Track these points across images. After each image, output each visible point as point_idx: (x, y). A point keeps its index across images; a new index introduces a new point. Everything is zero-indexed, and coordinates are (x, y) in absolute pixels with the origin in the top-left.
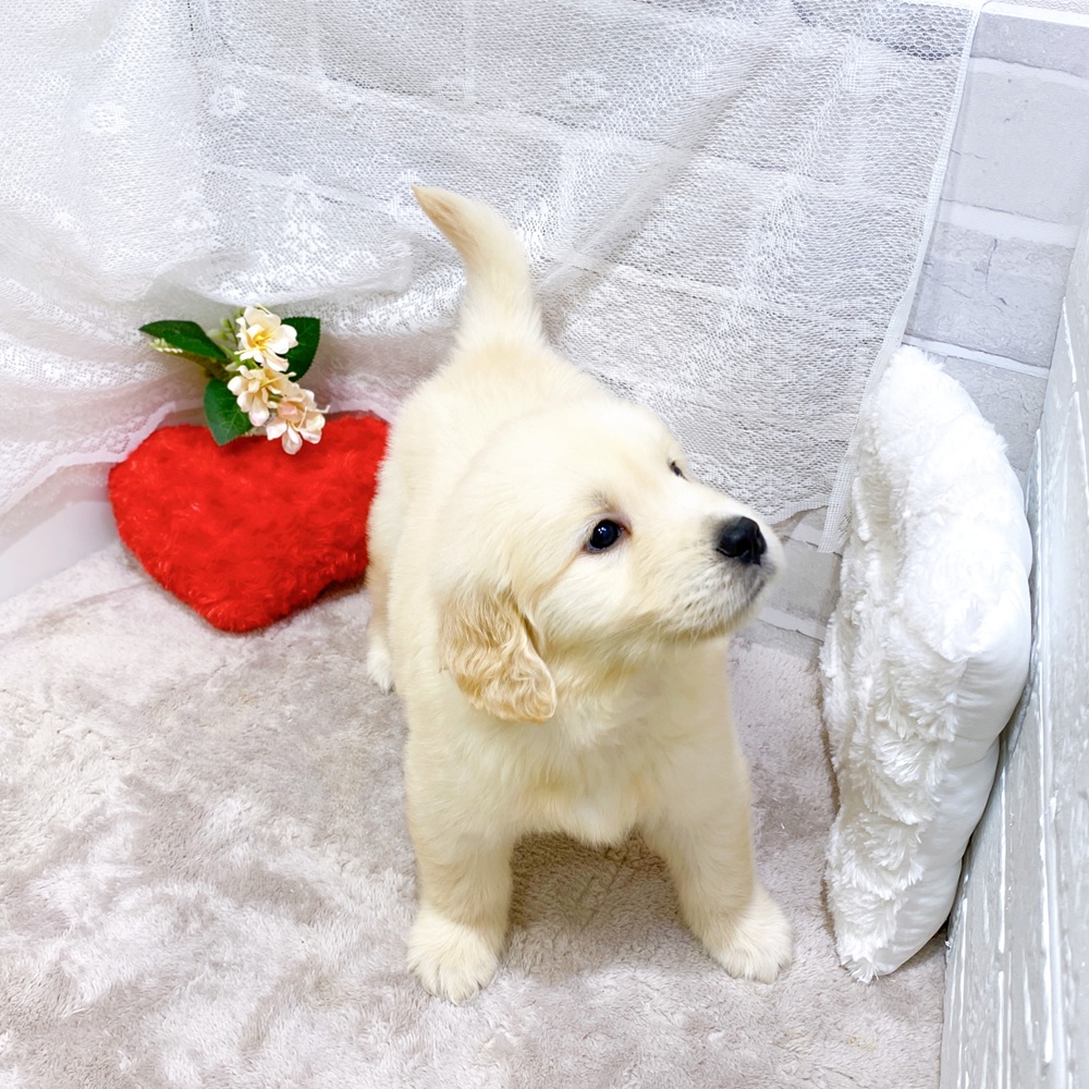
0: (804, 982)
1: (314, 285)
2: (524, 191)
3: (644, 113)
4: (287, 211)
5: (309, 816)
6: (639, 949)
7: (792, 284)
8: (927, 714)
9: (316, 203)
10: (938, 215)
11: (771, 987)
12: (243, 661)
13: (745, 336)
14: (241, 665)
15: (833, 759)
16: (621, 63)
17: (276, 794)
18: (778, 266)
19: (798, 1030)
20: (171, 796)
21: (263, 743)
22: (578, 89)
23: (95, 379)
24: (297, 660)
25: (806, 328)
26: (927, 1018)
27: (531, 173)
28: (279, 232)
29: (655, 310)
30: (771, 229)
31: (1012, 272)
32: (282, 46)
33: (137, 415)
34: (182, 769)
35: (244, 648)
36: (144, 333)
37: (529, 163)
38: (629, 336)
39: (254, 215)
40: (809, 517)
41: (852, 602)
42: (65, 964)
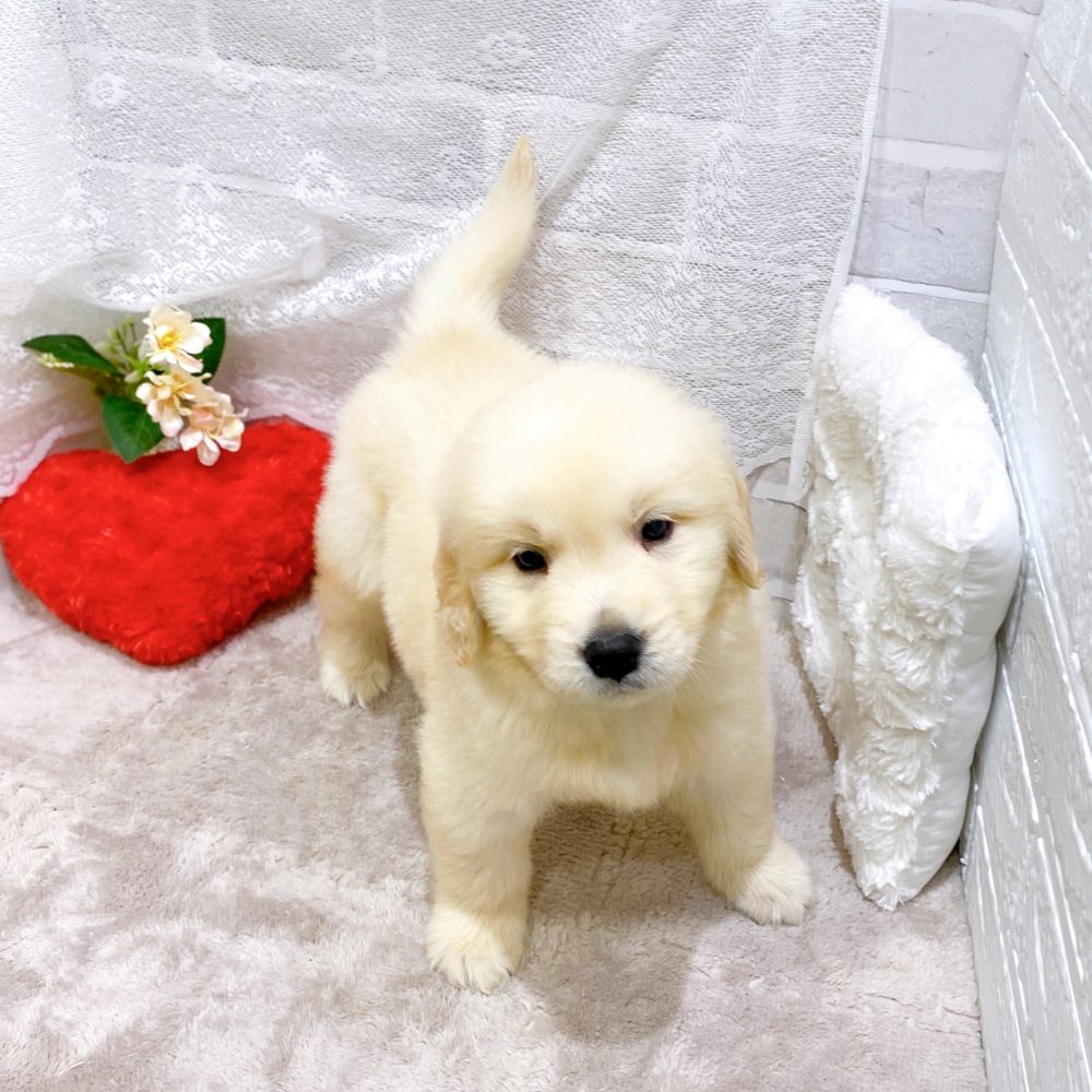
0: (832, 919)
1: (216, 280)
2: (446, 162)
4: (179, 204)
5: (288, 838)
6: (664, 913)
7: (734, 234)
9: (215, 196)
10: (871, 152)
11: (800, 928)
12: (180, 694)
13: (693, 291)
14: (179, 698)
15: (822, 706)
16: (543, 22)
17: (248, 821)
18: (720, 216)
19: (835, 964)
20: (131, 838)
21: (221, 772)
22: (499, 51)
24: (241, 686)
25: (753, 277)
26: (955, 934)
27: (452, 141)
28: (172, 228)
29: (596, 275)
30: (710, 180)
31: (946, 202)
32: (166, 26)
33: (23, 442)
34: (136, 809)
35: (177, 681)
36: (28, 349)
37: (450, 132)
39: (142, 211)
40: (767, 473)
41: (824, 545)
42: (48, 1023)
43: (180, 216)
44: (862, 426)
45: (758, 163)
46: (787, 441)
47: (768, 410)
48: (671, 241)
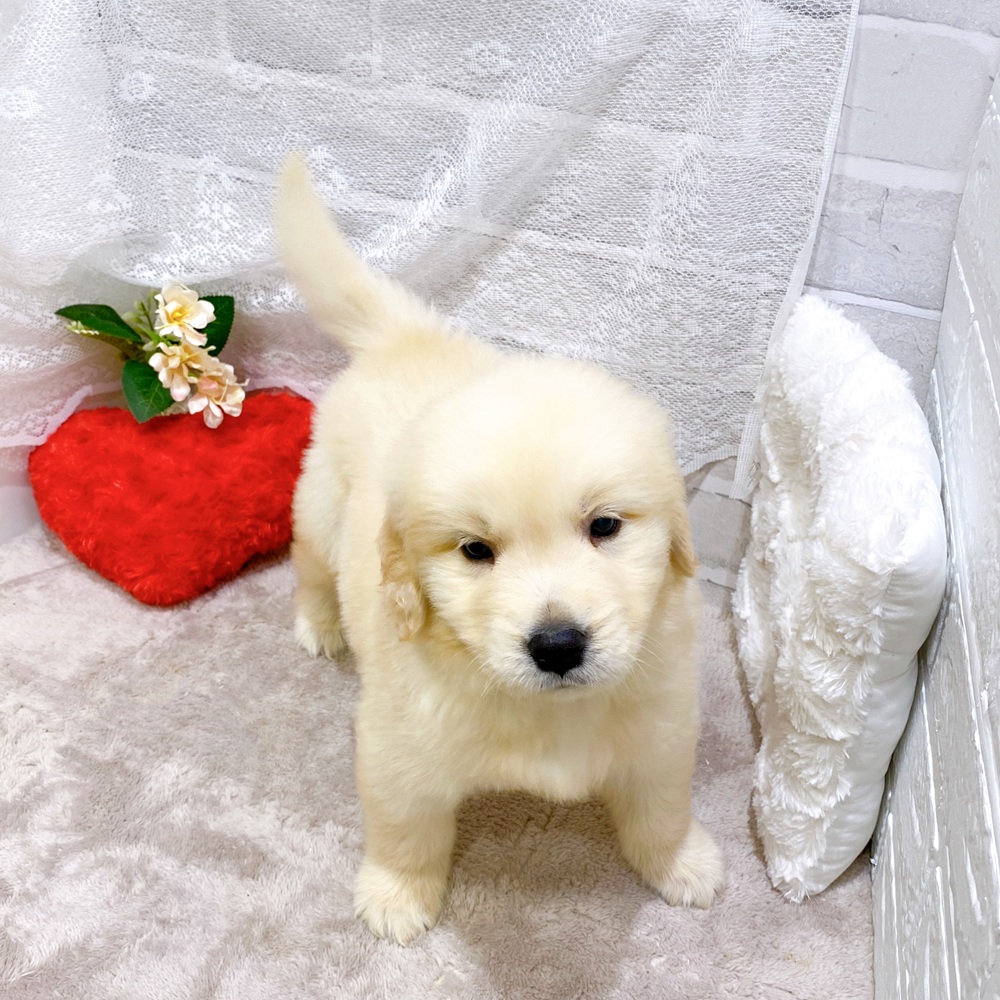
0: (739, 905)
1: (227, 263)
2: (432, 163)
3: (547, 79)
4: (198, 192)
5: (246, 776)
6: (579, 883)
7: (695, 241)
8: (853, 629)
9: (229, 186)
11: (708, 912)
12: (171, 633)
13: (652, 293)
14: (169, 637)
15: (752, 696)
16: (524, 33)
17: (212, 757)
18: (682, 224)
19: (737, 951)
20: (107, 763)
21: (196, 709)
22: (482, 60)
23: (14, 363)
24: (225, 629)
25: (710, 283)
26: (858, 932)
27: (438, 144)
28: (191, 213)
29: (563, 273)
30: (673, 188)
31: (903, 220)
32: (190, 30)
33: (55, 398)
34: (117, 737)
35: (171, 620)
36: (60, 316)
37: (437, 134)
38: (538, 300)
39: (166, 198)
40: (717, 468)
41: (764, 543)
42: (10, 930)
43: (198, 203)
44: (803, 435)
45: (720, 173)
46: (736, 440)
47: (720, 409)
48: (634, 245)
